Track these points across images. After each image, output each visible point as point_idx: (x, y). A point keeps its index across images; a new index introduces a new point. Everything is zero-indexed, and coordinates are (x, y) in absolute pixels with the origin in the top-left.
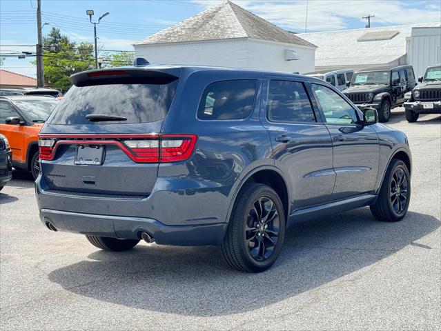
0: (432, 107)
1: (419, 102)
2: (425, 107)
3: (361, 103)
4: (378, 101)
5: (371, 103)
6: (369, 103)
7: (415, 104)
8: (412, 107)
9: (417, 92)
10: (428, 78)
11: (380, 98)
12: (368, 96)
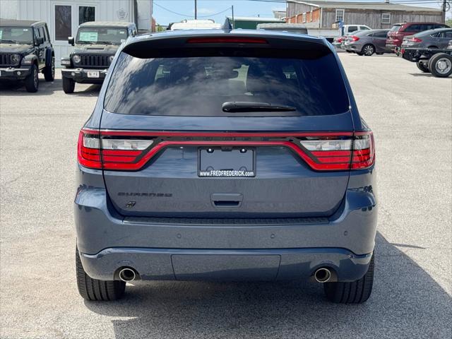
0: (98, 76)
1: (81, 69)
2: (89, 76)
3: (6, 67)
4: (26, 66)
5: (19, 67)
6: (15, 67)
7: (76, 70)
8: (73, 74)
9: (76, 56)
10: (81, 39)
11: (29, 62)
12: (13, 57)
